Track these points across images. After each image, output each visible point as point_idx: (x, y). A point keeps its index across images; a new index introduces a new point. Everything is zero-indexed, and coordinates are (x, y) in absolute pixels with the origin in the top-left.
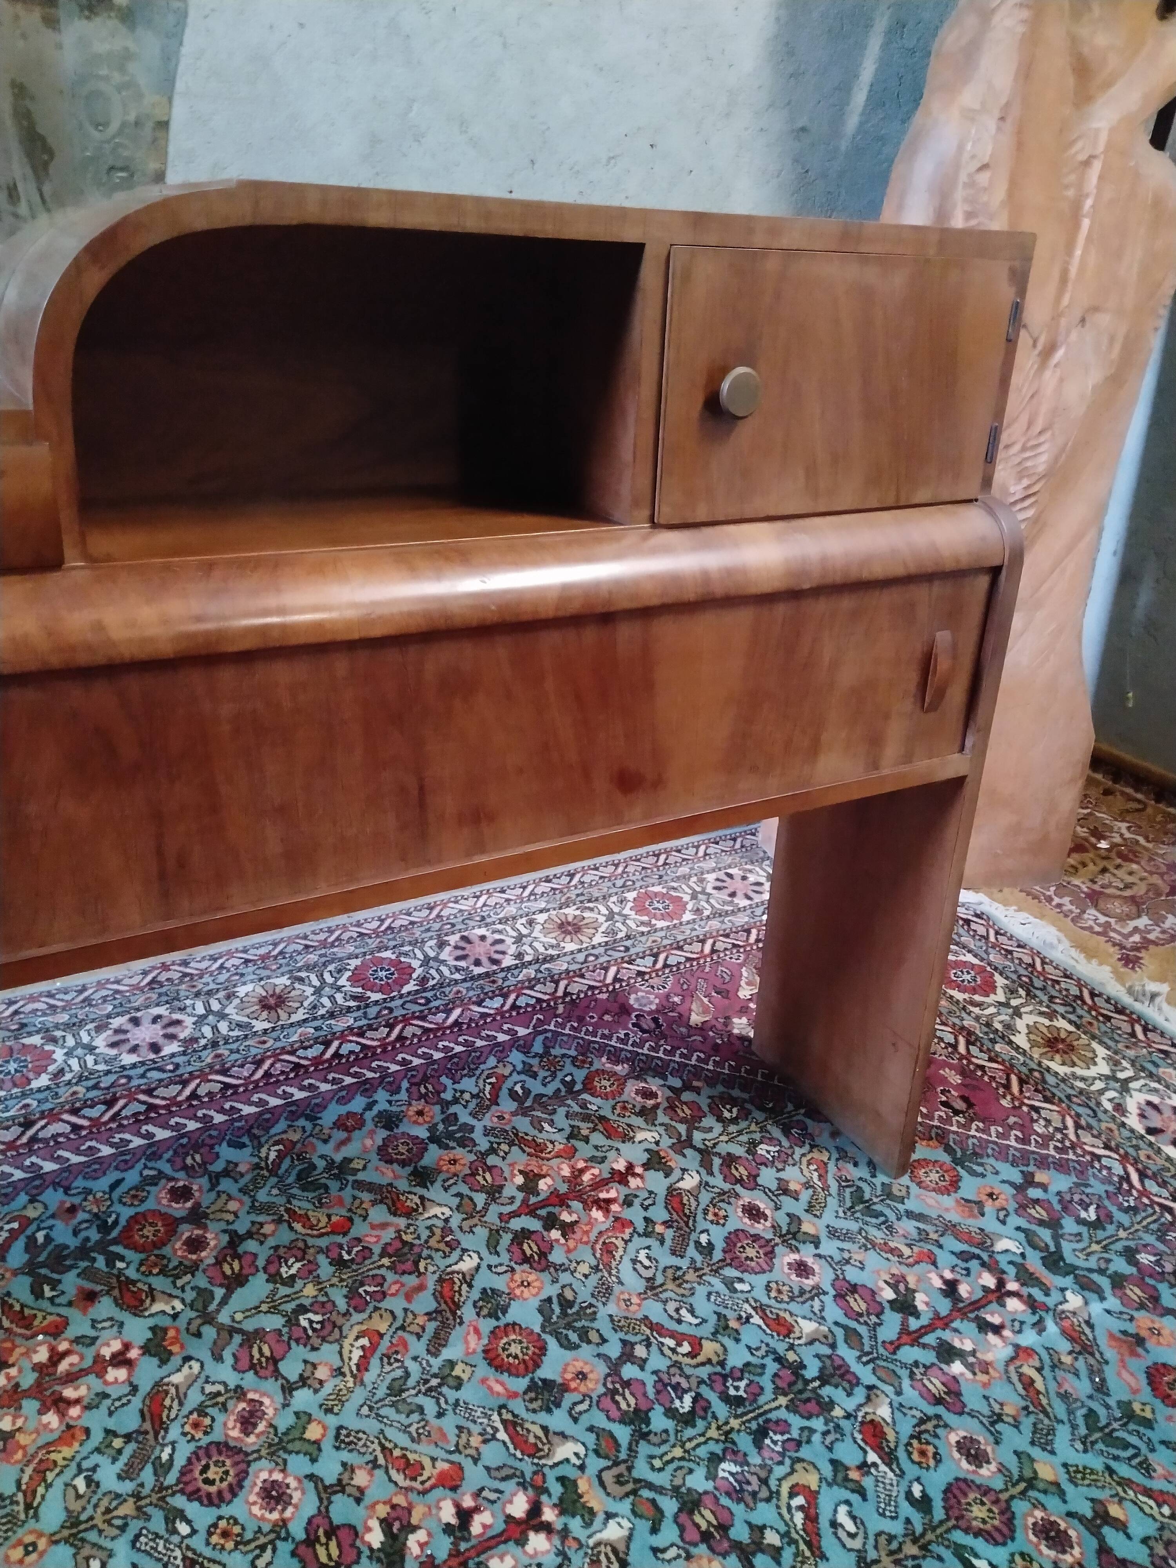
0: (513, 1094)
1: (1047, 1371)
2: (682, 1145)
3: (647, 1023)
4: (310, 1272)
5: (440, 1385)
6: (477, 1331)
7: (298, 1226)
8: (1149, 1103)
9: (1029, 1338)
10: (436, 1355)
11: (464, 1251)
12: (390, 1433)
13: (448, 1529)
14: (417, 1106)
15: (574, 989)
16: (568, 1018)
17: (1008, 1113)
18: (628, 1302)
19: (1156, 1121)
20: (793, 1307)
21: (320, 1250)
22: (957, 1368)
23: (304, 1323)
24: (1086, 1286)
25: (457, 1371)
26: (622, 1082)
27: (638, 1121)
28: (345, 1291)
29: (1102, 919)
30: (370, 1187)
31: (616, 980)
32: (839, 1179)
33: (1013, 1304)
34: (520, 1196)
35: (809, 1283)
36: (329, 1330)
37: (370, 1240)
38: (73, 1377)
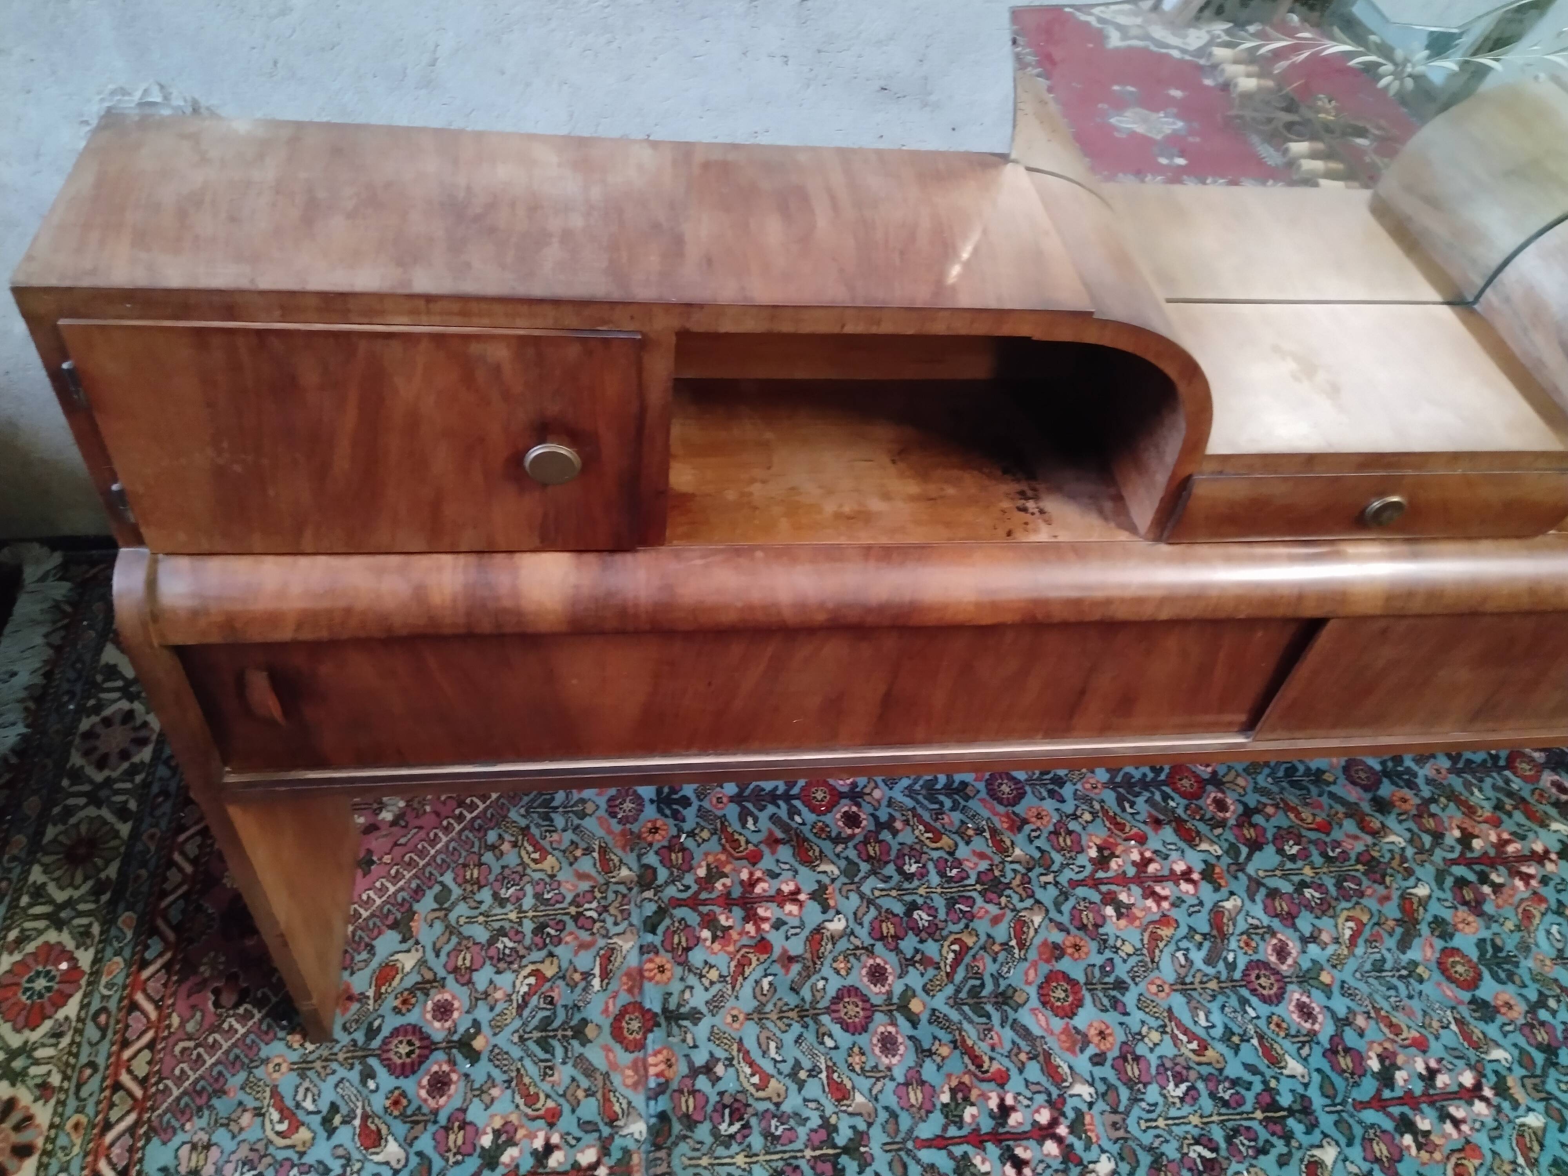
4: (1306, 856)
5: (1409, 976)
6: (1431, 946)
7: (1292, 816)
10: (1404, 953)
11: (1419, 880)
12: (1377, 997)
13: (1421, 1077)
18: (1543, 963)
21: (1310, 842)
23: (1308, 895)
25: (1420, 970)
28: (1333, 881)
36: (1325, 908)
37: (1347, 845)
38: (1159, 879)
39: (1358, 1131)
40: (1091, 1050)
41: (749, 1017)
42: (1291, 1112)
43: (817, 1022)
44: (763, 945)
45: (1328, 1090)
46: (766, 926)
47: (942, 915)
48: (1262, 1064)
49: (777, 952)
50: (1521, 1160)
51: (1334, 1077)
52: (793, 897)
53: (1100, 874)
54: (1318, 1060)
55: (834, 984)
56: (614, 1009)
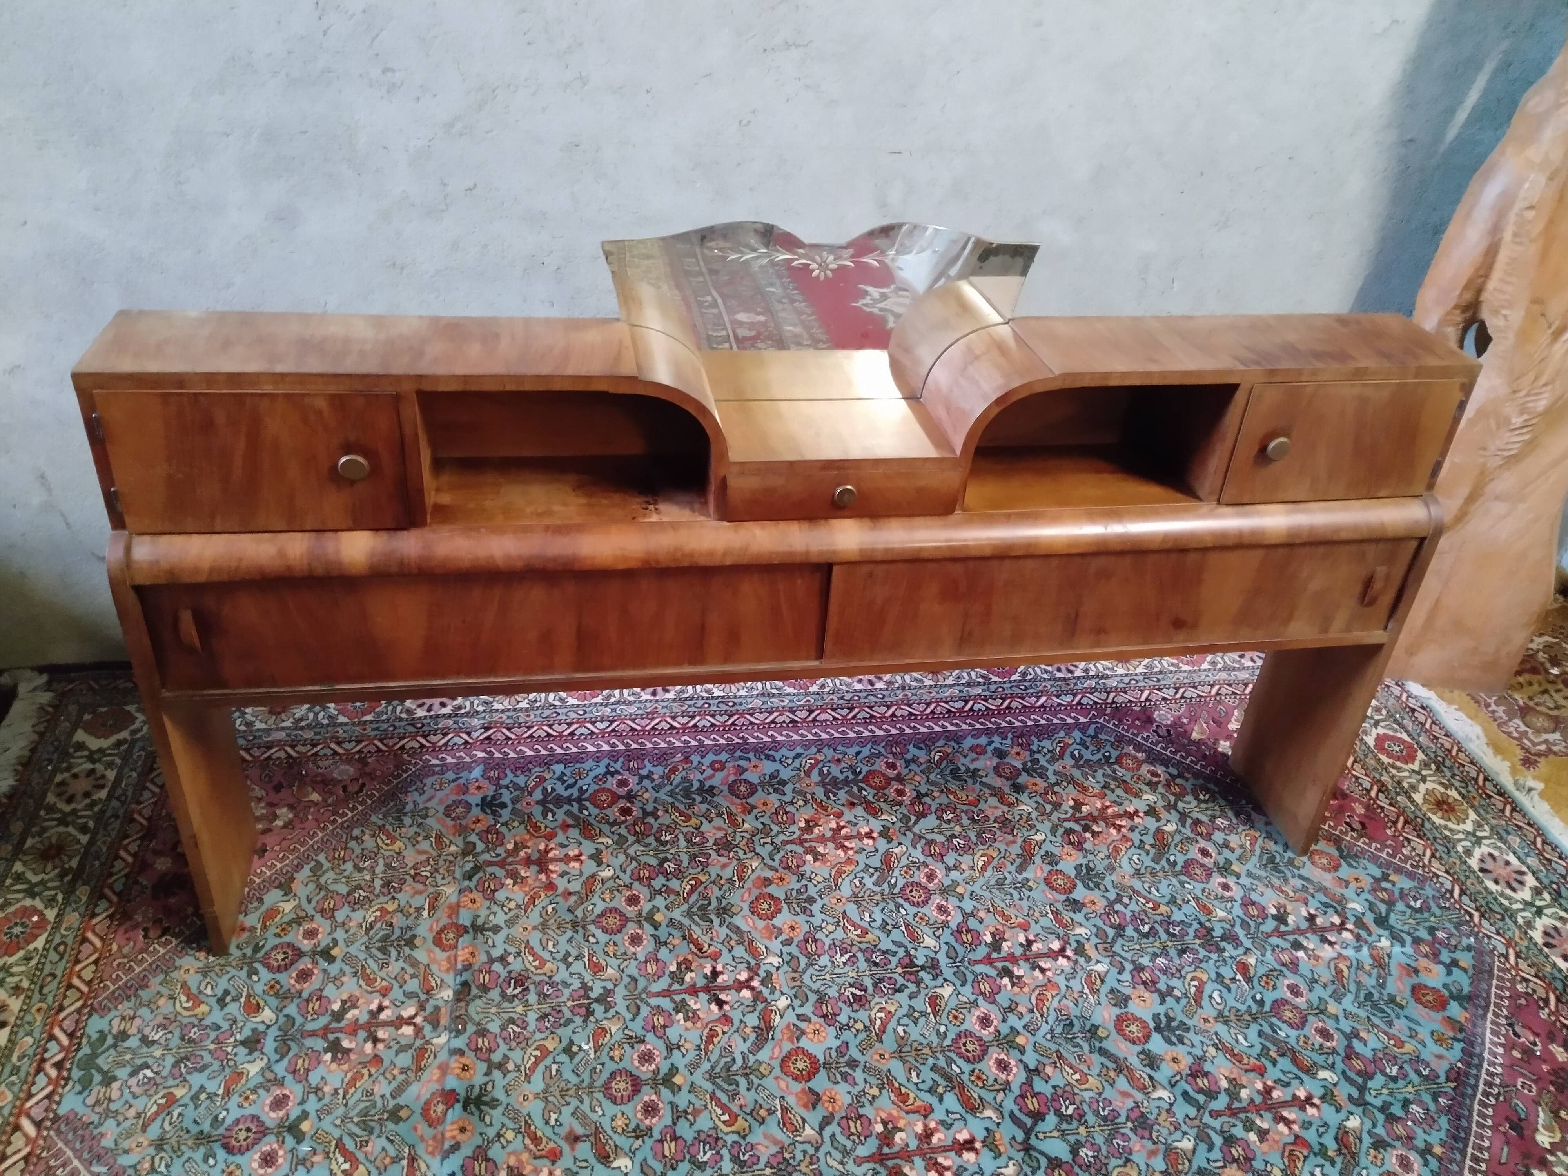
0: (1072, 756)
1: (1353, 970)
2: (1169, 807)
3: (1163, 732)
4: (958, 819)
5: (1021, 887)
6: (1041, 869)
7: (951, 796)
8: (1491, 855)
9: (1349, 952)
10: (1020, 874)
11: (1038, 830)
12: (996, 900)
13: (1021, 945)
14: (1018, 749)
15: (1119, 700)
16: (1113, 717)
17: (1388, 838)
18: (1123, 877)
19: (1490, 865)
20: (1215, 903)
21: (963, 811)
22: (1301, 954)
23: (955, 843)
24: (1395, 937)
25: (1030, 884)
26: (1140, 763)
27: (1144, 787)
28: (975, 833)
29: (1523, 728)
30: (989, 787)
31: (1147, 699)
32: (1262, 848)
33: (1346, 935)
34: (1071, 811)
35: (1227, 894)
36: (967, 849)
37: (989, 813)
38: (848, 838)
39: (970, 977)
40: (783, 937)
41: (535, 928)
42: (923, 968)
43: (584, 928)
44: (550, 886)
45: (952, 955)
46: (554, 876)
47: (685, 864)
48: (906, 941)
49: (560, 890)
50: (1086, 990)
51: (957, 946)
52: (577, 858)
53: (806, 836)
54: (947, 936)
55: (600, 907)
56: (436, 928)
